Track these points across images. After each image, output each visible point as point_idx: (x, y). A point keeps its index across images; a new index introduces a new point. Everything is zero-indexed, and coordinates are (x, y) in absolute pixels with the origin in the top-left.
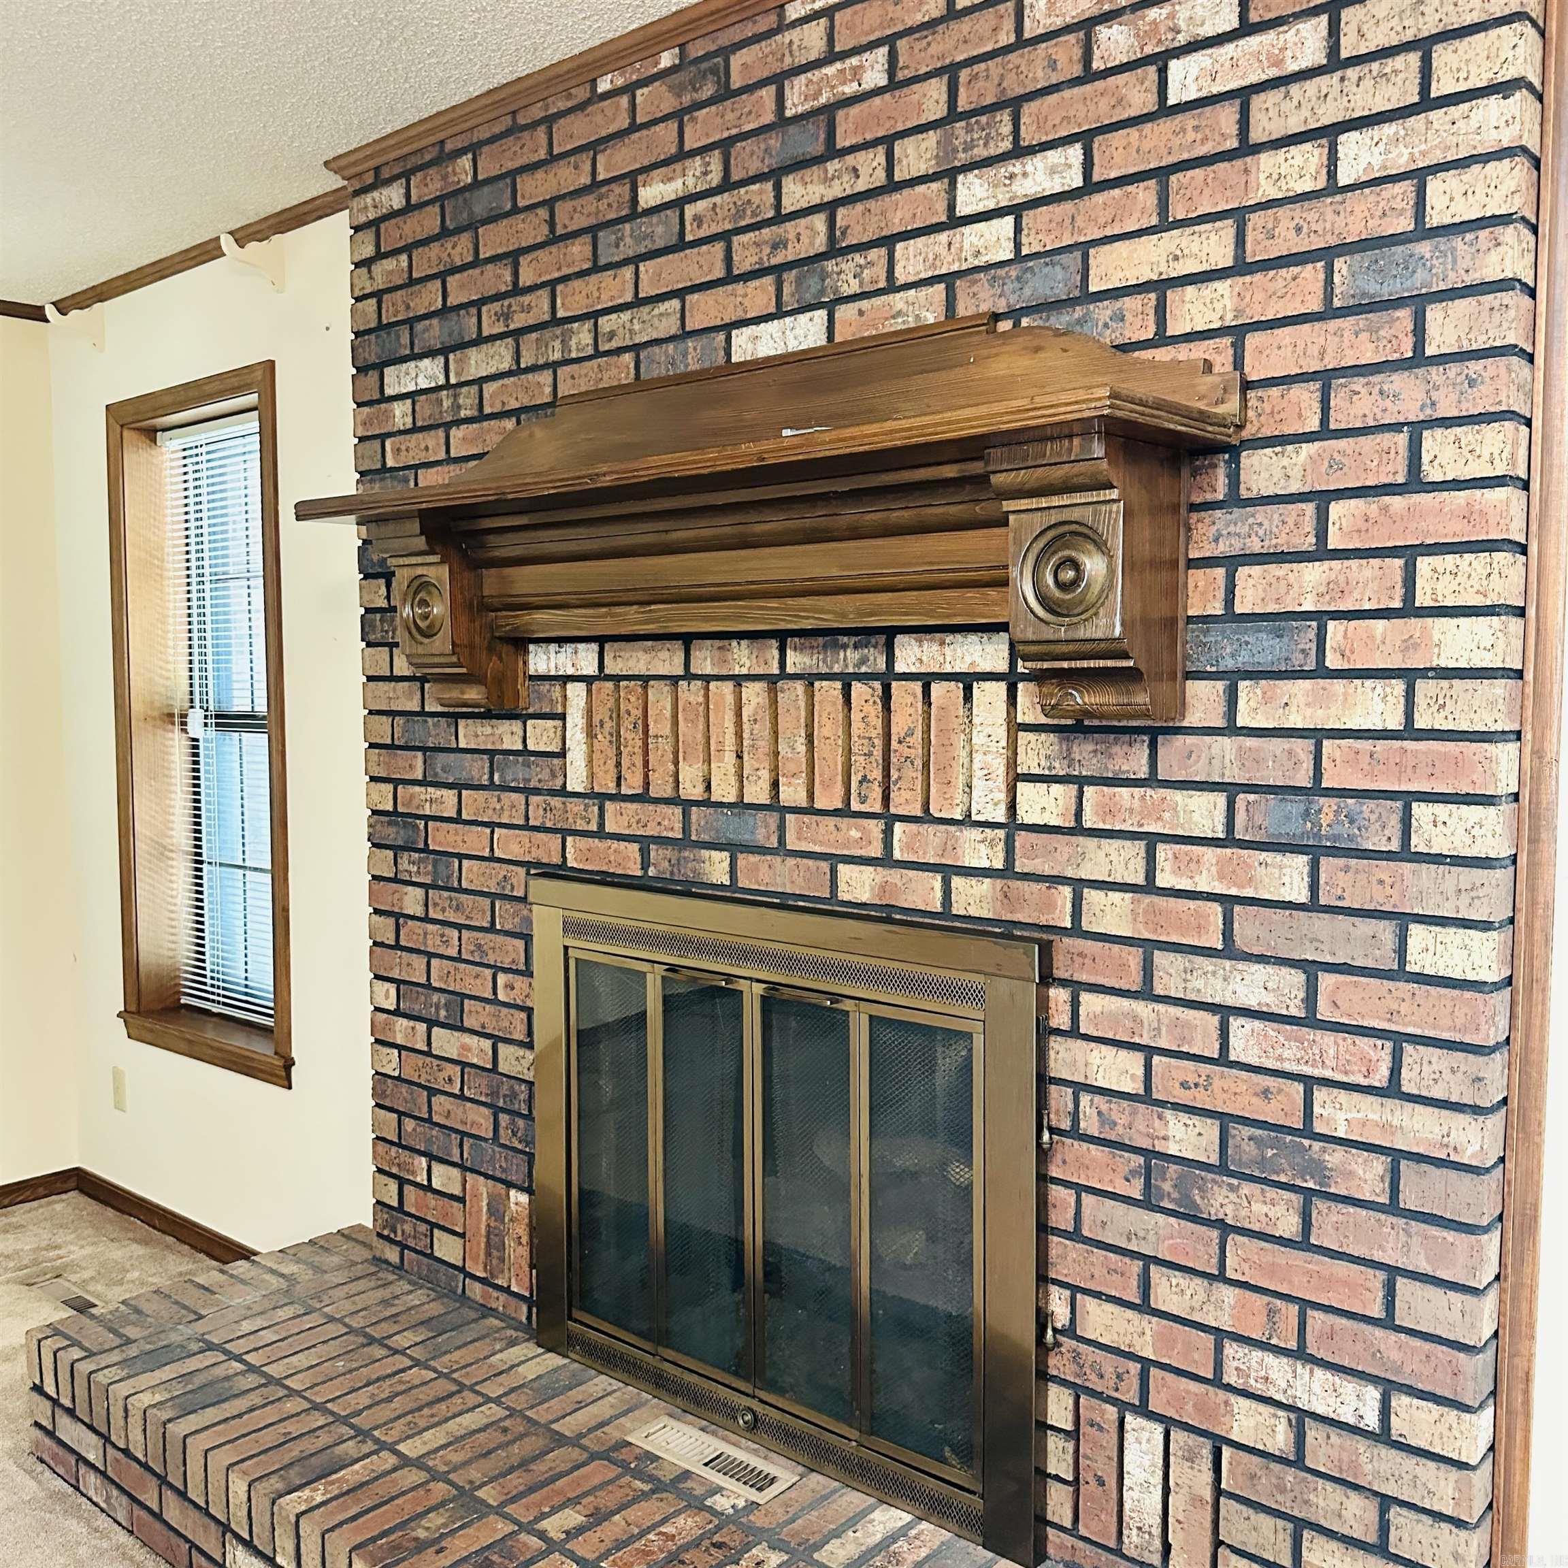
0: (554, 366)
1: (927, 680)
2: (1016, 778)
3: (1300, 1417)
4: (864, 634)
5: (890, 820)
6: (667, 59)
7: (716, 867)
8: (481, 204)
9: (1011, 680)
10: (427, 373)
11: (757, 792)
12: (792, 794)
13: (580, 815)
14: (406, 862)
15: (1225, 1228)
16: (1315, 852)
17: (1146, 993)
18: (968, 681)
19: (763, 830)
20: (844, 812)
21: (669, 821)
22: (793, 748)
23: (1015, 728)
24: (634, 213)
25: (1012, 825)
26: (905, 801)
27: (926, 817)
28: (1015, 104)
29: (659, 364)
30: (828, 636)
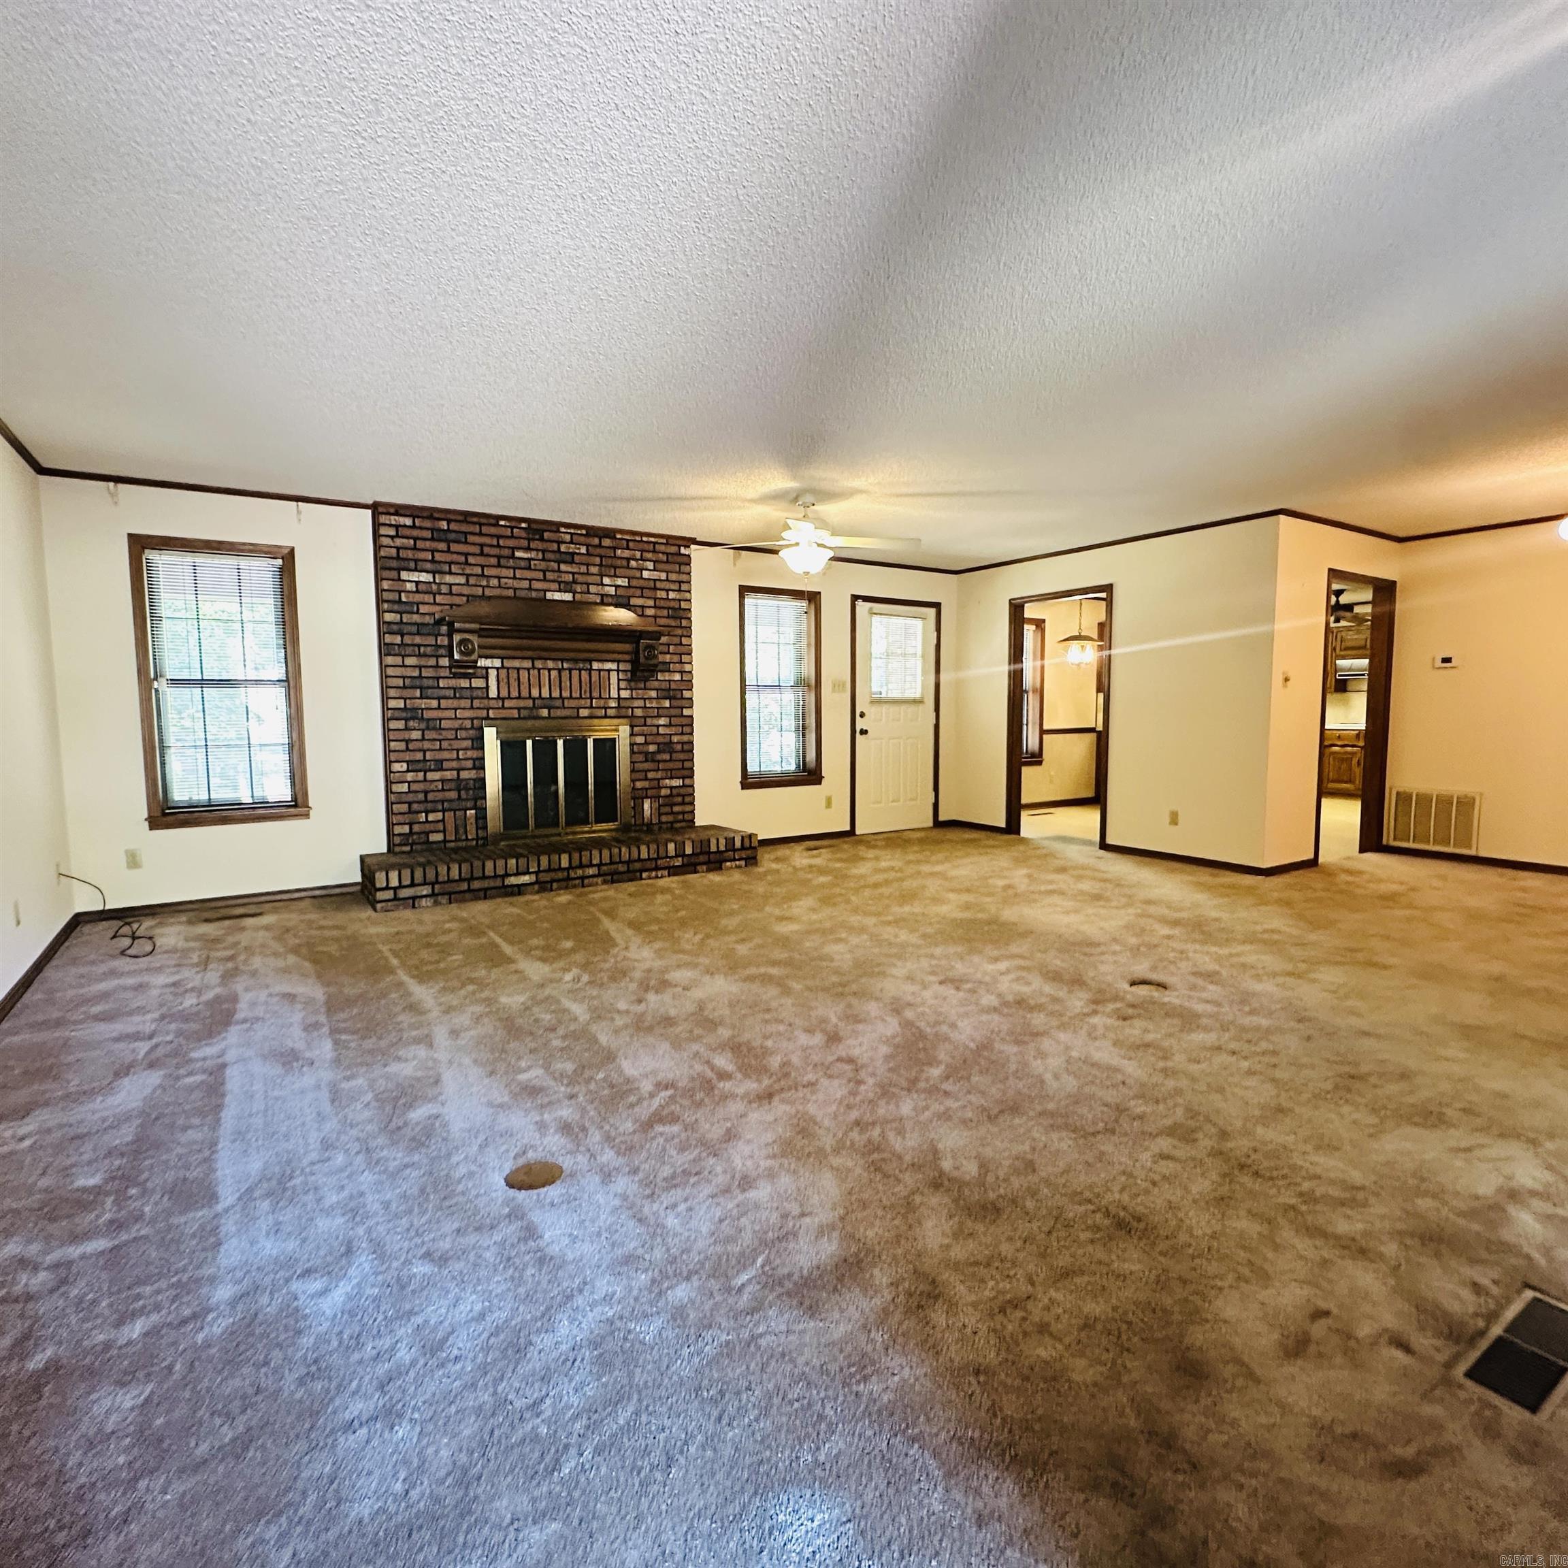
0: (483, 587)
1: (600, 671)
2: (619, 689)
3: (671, 788)
4: (584, 660)
5: (591, 698)
6: (523, 525)
7: (545, 713)
8: (452, 536)
9: (618, 671)
10: (425, 577)
11: (556, 694)
12: (566, 694)
13: (493, 703)
14: (411, 724)
15: (659, 762)
16: (670, 698)
17: (645, 725)
18: (609, 671)
19: (558, 704)
20: (581, 697)
21: (530, 703)
22: (566, 683)
23: (619, 680)
24: (513, 557)
25: (619, 698)
26: (596, 694)
27: (600, 697)
28: (615, 568)
29: (520, 594)
30: (576, 661)
